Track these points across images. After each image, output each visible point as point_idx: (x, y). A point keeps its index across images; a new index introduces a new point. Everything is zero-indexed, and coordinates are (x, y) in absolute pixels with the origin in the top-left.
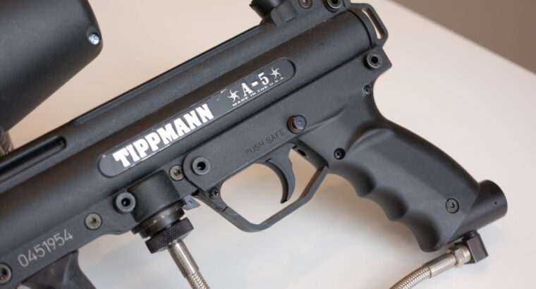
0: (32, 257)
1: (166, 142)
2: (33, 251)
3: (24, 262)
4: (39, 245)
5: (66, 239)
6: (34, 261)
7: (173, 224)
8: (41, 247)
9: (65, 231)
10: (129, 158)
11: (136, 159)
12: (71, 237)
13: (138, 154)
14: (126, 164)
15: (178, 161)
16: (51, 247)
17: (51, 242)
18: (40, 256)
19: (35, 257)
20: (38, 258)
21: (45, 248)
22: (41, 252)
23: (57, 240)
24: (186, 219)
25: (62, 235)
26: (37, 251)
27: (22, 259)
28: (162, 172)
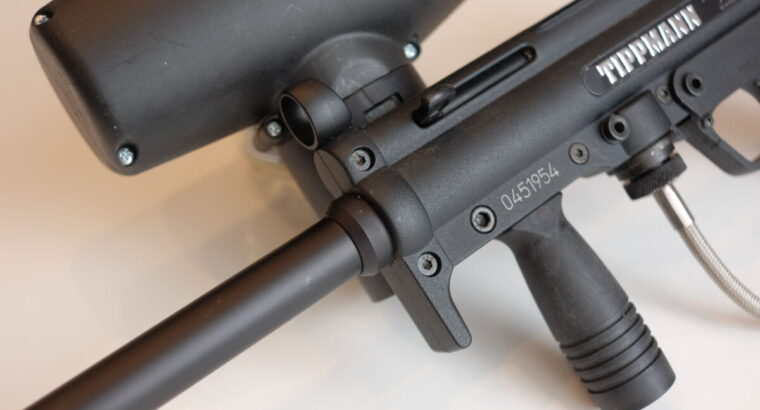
0: (516, 198)
1: (653, 54)
2: (517, 190)
3: (509, 205)
4: (522, 183)
5: (552, 176)
6: (519, 202)
7: (665, 162)
8: (525, 185)
9: (550, 165)
10: (615, 72)
11: (622, 74)
12: (557, 173)
13: (624, 67)
14: (612, 80)
15: (663, 79)
16: (536, 186)
17: (535, 179)
18: (526, 197)
19: (520, 198)
20: (523, 199)
21: (529, 185)
22: (525, 192)
23: (541, 176)
24: (677, 155)
25: (547, 170)
26: (521, 190)
27: (505, 199)
28: (648, 92)
